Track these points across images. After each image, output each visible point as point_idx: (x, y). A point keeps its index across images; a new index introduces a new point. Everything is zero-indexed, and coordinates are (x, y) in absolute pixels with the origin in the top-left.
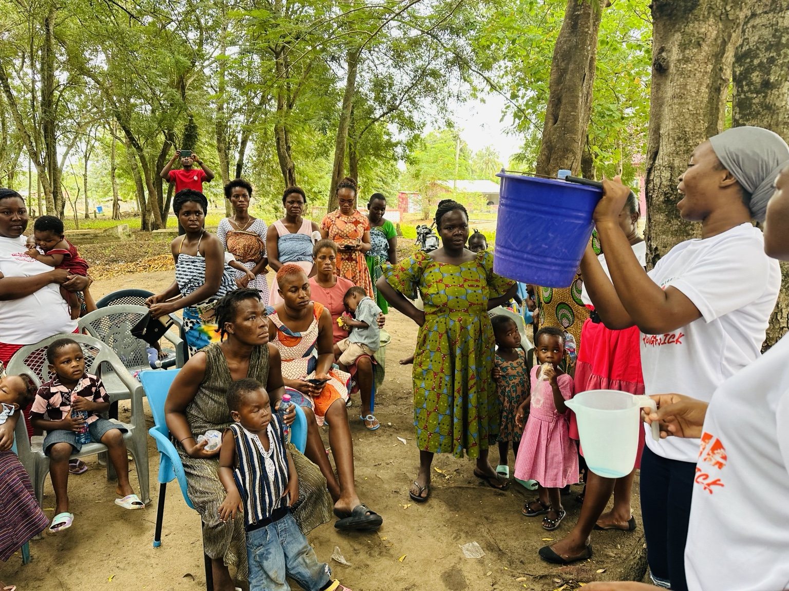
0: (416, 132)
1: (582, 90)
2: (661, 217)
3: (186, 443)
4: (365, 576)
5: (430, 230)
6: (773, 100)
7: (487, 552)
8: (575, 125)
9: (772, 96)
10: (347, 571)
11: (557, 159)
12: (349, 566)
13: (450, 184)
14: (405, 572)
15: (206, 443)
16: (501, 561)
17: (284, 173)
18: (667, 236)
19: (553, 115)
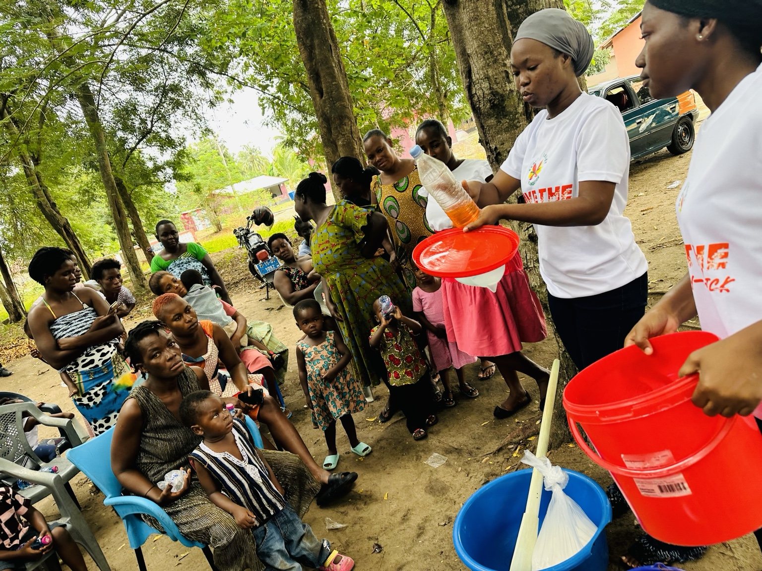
0: (179, 148)
1: (333, 61)
2: (492, 121)
3: (151, 494)
4: (365, 526)
5: (248, 230)
6: (533, 6)
7: (448, 455)
8: (340, 93)
9: (532, 3)
10: (347, 531)
11: (337, 128)
12: (347, 527)
13: (229, 190)
14: (395, 505)
15: (170, 487)
16: (462, 456)
17: (59, 232)
18: (502, 134)
19: (317, 89)
